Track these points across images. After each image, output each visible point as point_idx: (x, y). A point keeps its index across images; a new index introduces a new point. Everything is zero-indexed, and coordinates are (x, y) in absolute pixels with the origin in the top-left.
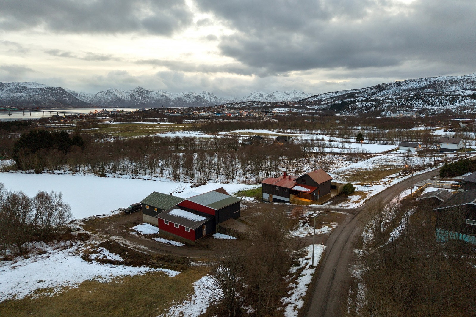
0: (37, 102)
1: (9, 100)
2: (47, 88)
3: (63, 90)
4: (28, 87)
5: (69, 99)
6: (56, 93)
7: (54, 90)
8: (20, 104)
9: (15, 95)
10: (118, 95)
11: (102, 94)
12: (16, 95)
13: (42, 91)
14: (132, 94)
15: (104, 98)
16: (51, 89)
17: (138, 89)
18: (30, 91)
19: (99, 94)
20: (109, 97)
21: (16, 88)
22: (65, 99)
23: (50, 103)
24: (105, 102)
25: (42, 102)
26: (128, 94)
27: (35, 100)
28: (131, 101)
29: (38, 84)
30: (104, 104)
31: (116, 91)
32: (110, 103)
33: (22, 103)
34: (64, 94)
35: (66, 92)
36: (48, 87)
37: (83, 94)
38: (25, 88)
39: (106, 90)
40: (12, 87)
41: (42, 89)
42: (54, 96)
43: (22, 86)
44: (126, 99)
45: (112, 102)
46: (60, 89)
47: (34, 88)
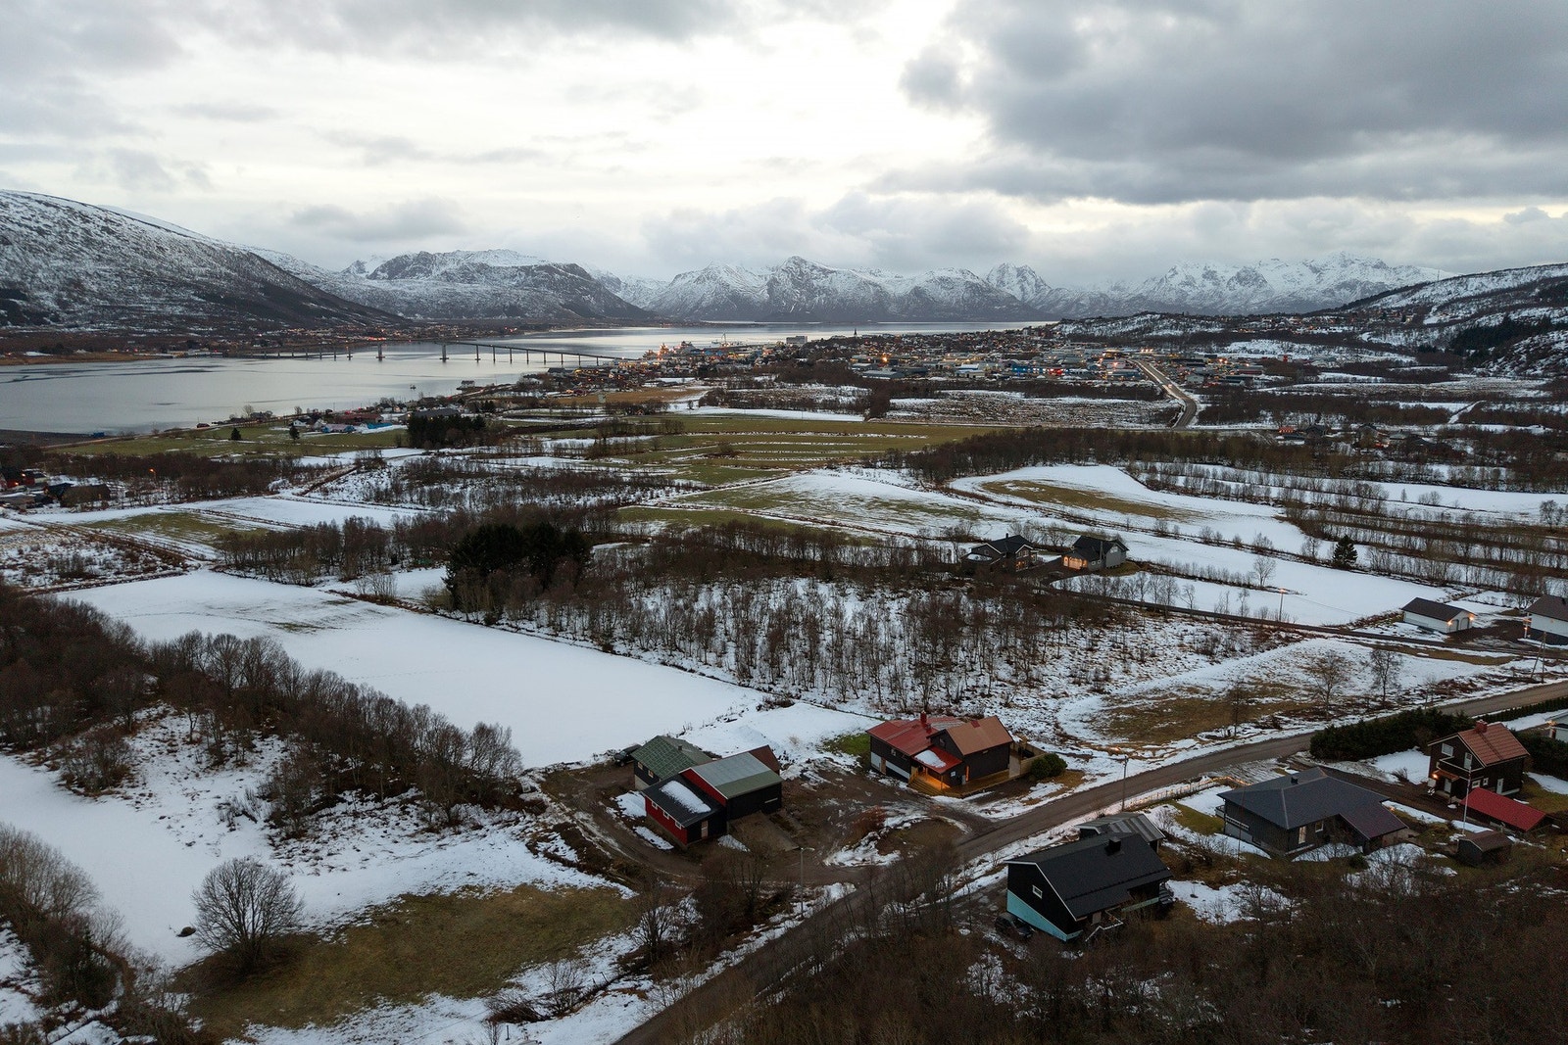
0: (513, 310)
1: (443, 305)
2: (541, 268)
3: (583, 273)
4: (492, 264)
5: (596, 300)
6: (562, 282)
7: (558, 273)
8: (471, 314)
9: (458, 290)
10: (734, 284)
11: (687, 280)
12: (462, 288)
13: (527, 275)
14: (774, 280)
15: (692, 293)
16: (550, 269)
17: (792, 265)
18: (496, 276)
19: (679, 282)
20: (706, 292)
21: (461, 268)
22: (586, 298)
23: (548, 311)
24: (696, 307)
25: (526, 310)
26: (763, 282)
27: (507, 304)
28: (769, 303)
29: (517, 256)
30: (692, 310)
31: (729, 271)
32: (708, 308)
33: (475, 312)
34: (584, 283)
35: (589, 277)
36: (543, 264)
37: (634, 283)
38: (483, 268)
39: (698, 269)
40: (451, 267)
41: (527, 270)
42: (558, 291)
43: (478, 260)
44: (755, 298)
45: (714, 305)
46: (573, 268)
47: (507, 268)
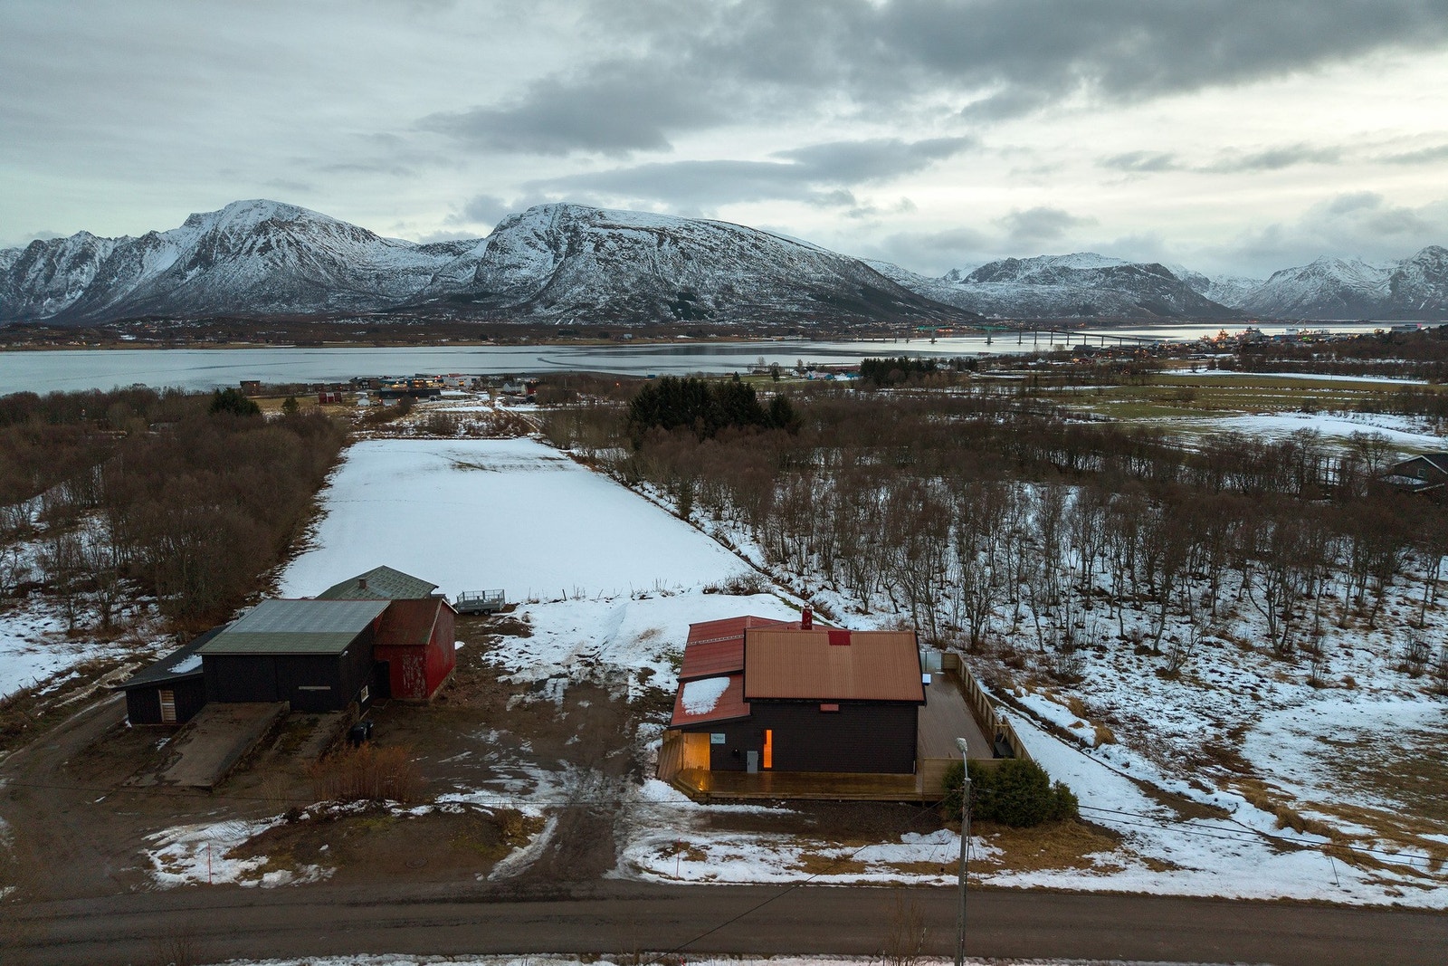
0: (1087, 309)
1: (1021, 305)
2: (1122, 269)
3: (1165, 272)
4: (1073, 267)
5: (1176, 299)
6: (1142, 282)
7: (1139, 273)
8: (1045, 314)
9: (1036, 291)
10: (1345, 278)
11: (1287, 277)
12: (1040, 289)
13: (1107, 276)
14: (1401, 274)
15: (1292, 290)
16: (1131, 269)
17: (1427, 256)
18: (1076, 278)
19: (1278, 279)
20: (1310, 289)
21: (1044, 272)
22: (1166, 297)
23: (1121, 310)
24: (1294, 306)
25: (1099, 308)
26: (1385, 277)
27: (1082, 303)
28: (1391, 299)
29: (1099, 258)
30: (1289, 310)
31: (1341, 265)
32: (1310, 306)
33: (1050, 311)
34: (1165, 283)
35: (1172, 276)
36: (1124, 265)
37: (1225, 282)
38: (1065, 272)
39: (1302, 264)
40: (1035, 270)
41: (1108, 271)
42: (1136, 290)
43: (1060, 264)
44: (1372, 294)
45: (1317, 303)
46: (1156, 268)
47: (1087, 271)
